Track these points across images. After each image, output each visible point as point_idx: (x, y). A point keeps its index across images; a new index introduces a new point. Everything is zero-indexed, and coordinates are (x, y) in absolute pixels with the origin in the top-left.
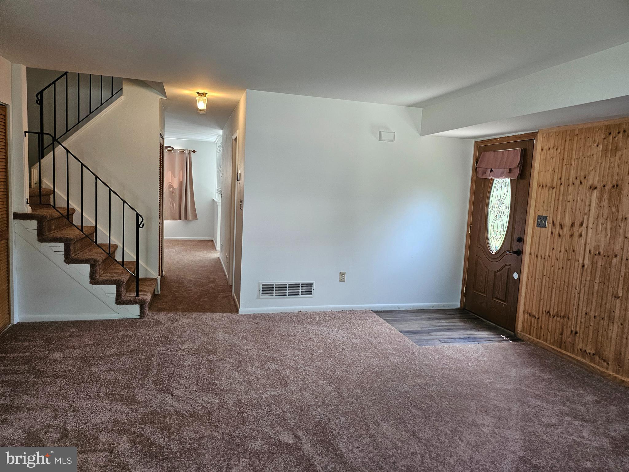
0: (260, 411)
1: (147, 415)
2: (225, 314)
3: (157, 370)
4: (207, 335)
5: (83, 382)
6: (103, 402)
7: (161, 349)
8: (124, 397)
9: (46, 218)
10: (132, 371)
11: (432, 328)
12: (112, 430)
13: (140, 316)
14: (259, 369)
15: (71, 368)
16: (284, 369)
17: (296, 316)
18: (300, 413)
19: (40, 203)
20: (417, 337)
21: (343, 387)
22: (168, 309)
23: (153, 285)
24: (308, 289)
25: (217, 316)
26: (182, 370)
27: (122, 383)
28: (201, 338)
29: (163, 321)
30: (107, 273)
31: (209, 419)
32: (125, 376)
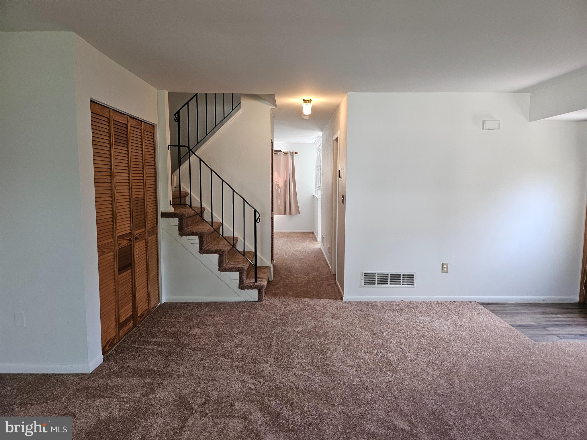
0: (372, 394)
1: (273, 389)
2: (331, 301)
3: (277, 348)
4: (316, 319)
5: (218, 355)
6: (235, 374)
7: (278, 330)
8: (252, 371)
9: (185, 216)
10: (256, 348)
11: (548, 323)
12: (245, 399)
13: (259, 299)
14: (368, 354)
15: (207, 342)
16: (392, 356)
17: (398, 305)
18: (412, 400)
19: (180, 204)
20: (532, 332)
21: (455, 378)
22: (281, 294)
23: (268, 272)
24: (410, 279)
25: (324, 302)
26: (298, 350)
27: (249, 358)
28: (311, 322)
29: (277, 305)
30: (231, 262)
31: (326, 397)
32: (251, 352)
